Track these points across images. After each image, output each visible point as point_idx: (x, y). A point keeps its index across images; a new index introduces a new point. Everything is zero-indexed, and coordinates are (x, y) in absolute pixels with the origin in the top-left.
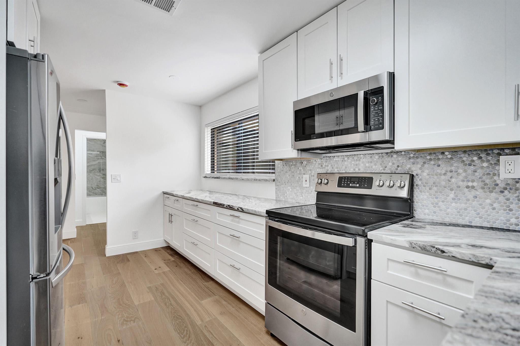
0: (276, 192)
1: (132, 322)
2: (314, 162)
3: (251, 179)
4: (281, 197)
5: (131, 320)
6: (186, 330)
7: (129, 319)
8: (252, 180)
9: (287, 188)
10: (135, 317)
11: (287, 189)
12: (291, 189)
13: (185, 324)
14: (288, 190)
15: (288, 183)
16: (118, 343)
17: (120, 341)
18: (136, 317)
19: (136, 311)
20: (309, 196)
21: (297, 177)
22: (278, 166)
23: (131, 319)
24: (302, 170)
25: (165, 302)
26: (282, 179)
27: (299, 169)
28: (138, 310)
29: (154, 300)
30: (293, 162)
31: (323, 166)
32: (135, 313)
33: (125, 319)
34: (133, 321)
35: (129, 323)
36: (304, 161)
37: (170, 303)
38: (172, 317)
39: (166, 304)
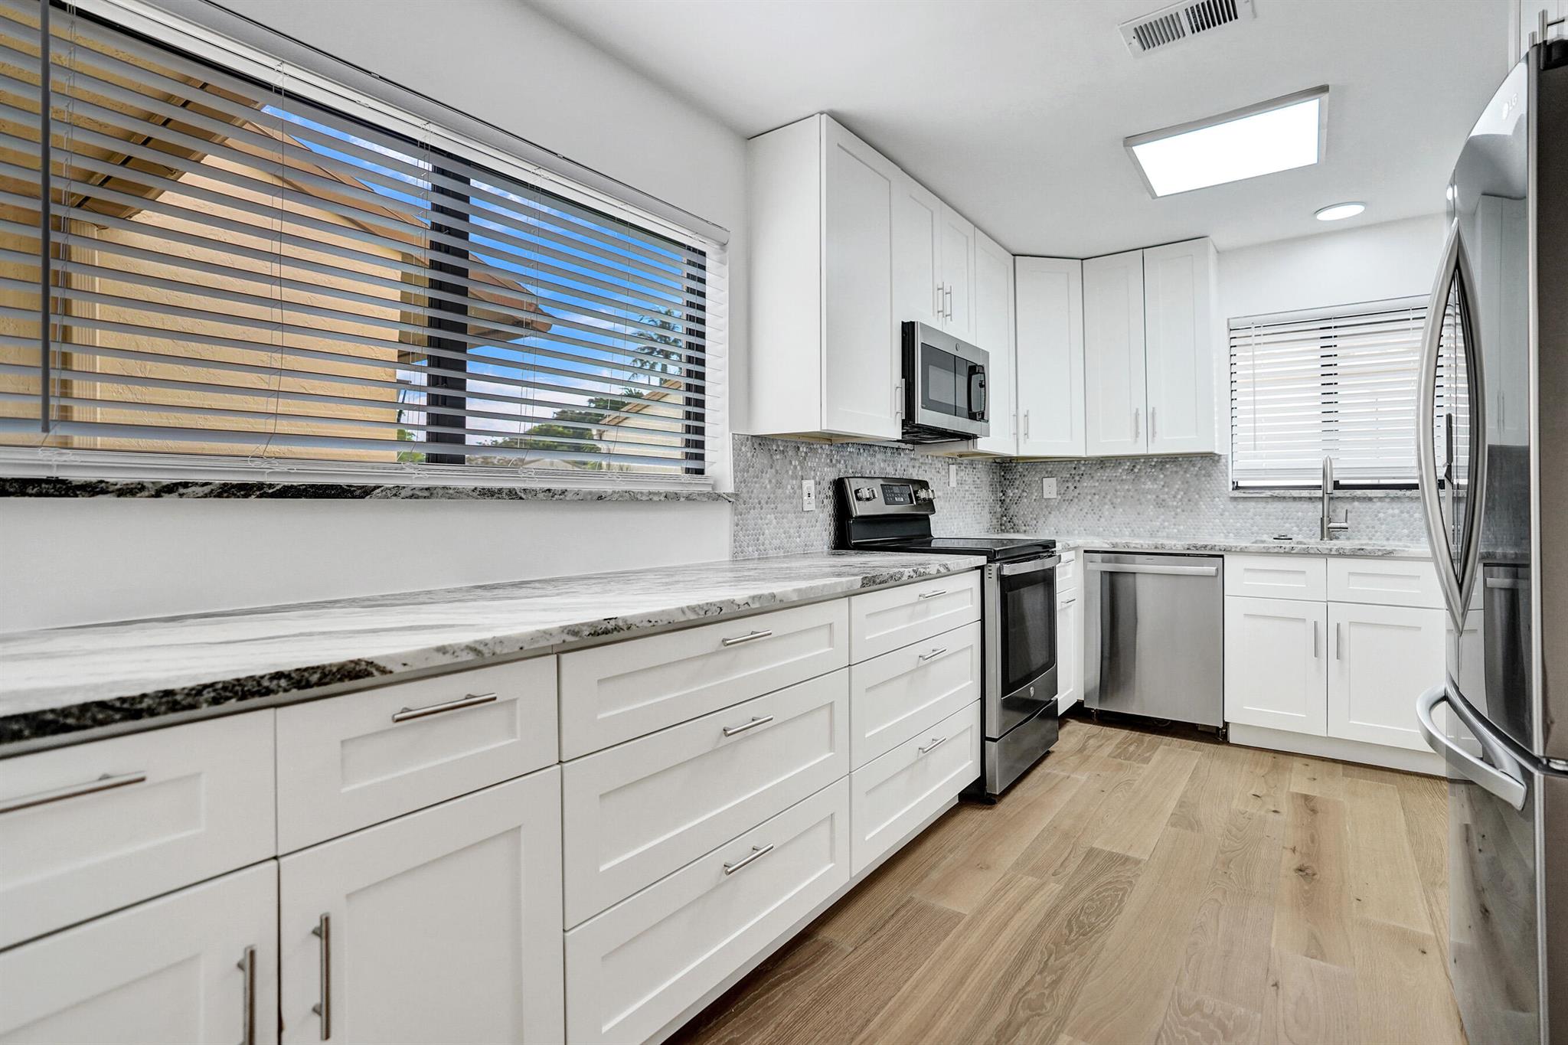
0: (734, 536)
1: (1207, 1011)
2: (820, 451)
3: (650, 493)
4: (750, 549)
5: (1204, 1016)
6: (1098, 895)
7: (1212, 1026)
8: (656, 498)
9: (766, 518)
10: (1185, 1019)
11: (767, 521)
12: (774, 521)
13: (1086, 905)
14: (767, 524)
15: (767, 503)
16: (1280, 981)
17: (1271, 982)
18: (1183, 1015)
19: (1164, 1036)
20: (812, 534)
21: (789, 487)
22: (740, 450)
23: (1202, 1021)
24: (798, 468)
25: (1047, 992)
26: (752, 492)
27: (793, 463)
28: (1159, 1036)
29: (1066, 1031)
30: (780, 443)
31: (834, 462)
32: (1173, 1035)
33: (1224, 1038)
34: (1202, 1011)
35: (1219, 1013)
36: (803, 445)
37: (1038, 977)
38: (1091, 938)
39: (1055, 983)
